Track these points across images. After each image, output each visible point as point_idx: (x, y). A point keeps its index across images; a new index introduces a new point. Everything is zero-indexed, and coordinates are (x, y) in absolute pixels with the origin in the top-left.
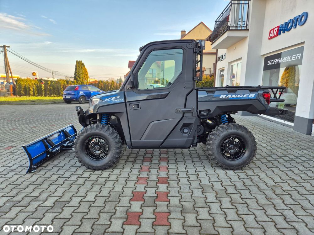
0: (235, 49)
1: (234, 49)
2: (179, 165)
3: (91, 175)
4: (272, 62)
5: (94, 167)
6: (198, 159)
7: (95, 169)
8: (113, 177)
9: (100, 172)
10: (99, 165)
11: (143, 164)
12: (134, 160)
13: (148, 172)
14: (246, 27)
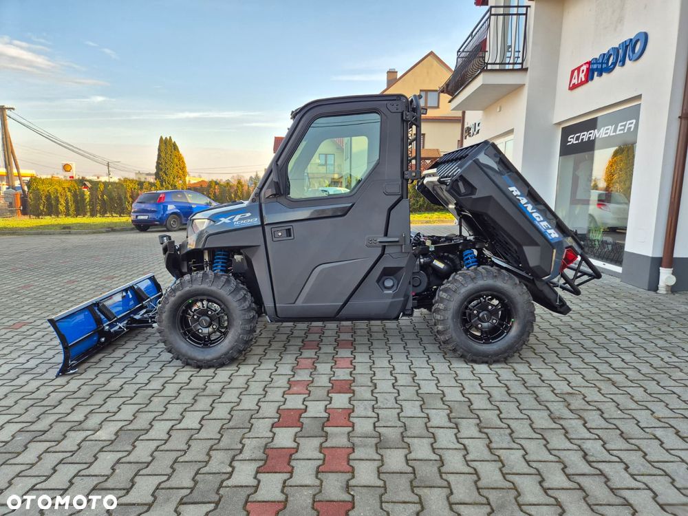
0: (500, 111)
1: (498, 110)
2: (376, 355)
3: (191, 378)
4: (578, 138)
5: (198, 361)
6: (416, 343)
7: (200, 366)
8: (239, 382)
9: (211, 371)
10: (209, 357)
11: (301, 355)
12: (284, 347)
13: (311, 370)
14: (522, 64)
